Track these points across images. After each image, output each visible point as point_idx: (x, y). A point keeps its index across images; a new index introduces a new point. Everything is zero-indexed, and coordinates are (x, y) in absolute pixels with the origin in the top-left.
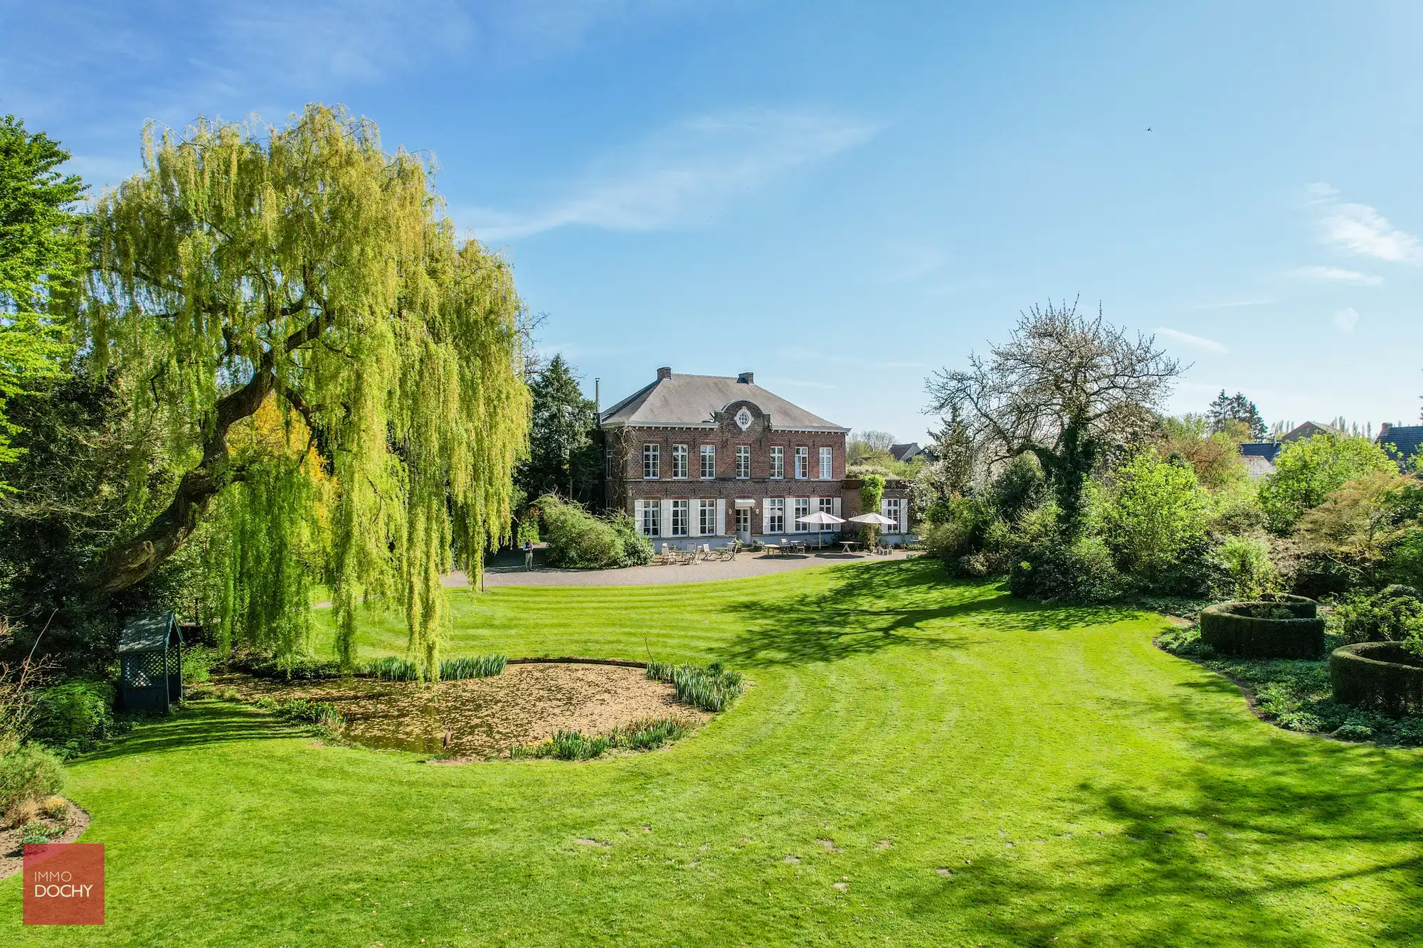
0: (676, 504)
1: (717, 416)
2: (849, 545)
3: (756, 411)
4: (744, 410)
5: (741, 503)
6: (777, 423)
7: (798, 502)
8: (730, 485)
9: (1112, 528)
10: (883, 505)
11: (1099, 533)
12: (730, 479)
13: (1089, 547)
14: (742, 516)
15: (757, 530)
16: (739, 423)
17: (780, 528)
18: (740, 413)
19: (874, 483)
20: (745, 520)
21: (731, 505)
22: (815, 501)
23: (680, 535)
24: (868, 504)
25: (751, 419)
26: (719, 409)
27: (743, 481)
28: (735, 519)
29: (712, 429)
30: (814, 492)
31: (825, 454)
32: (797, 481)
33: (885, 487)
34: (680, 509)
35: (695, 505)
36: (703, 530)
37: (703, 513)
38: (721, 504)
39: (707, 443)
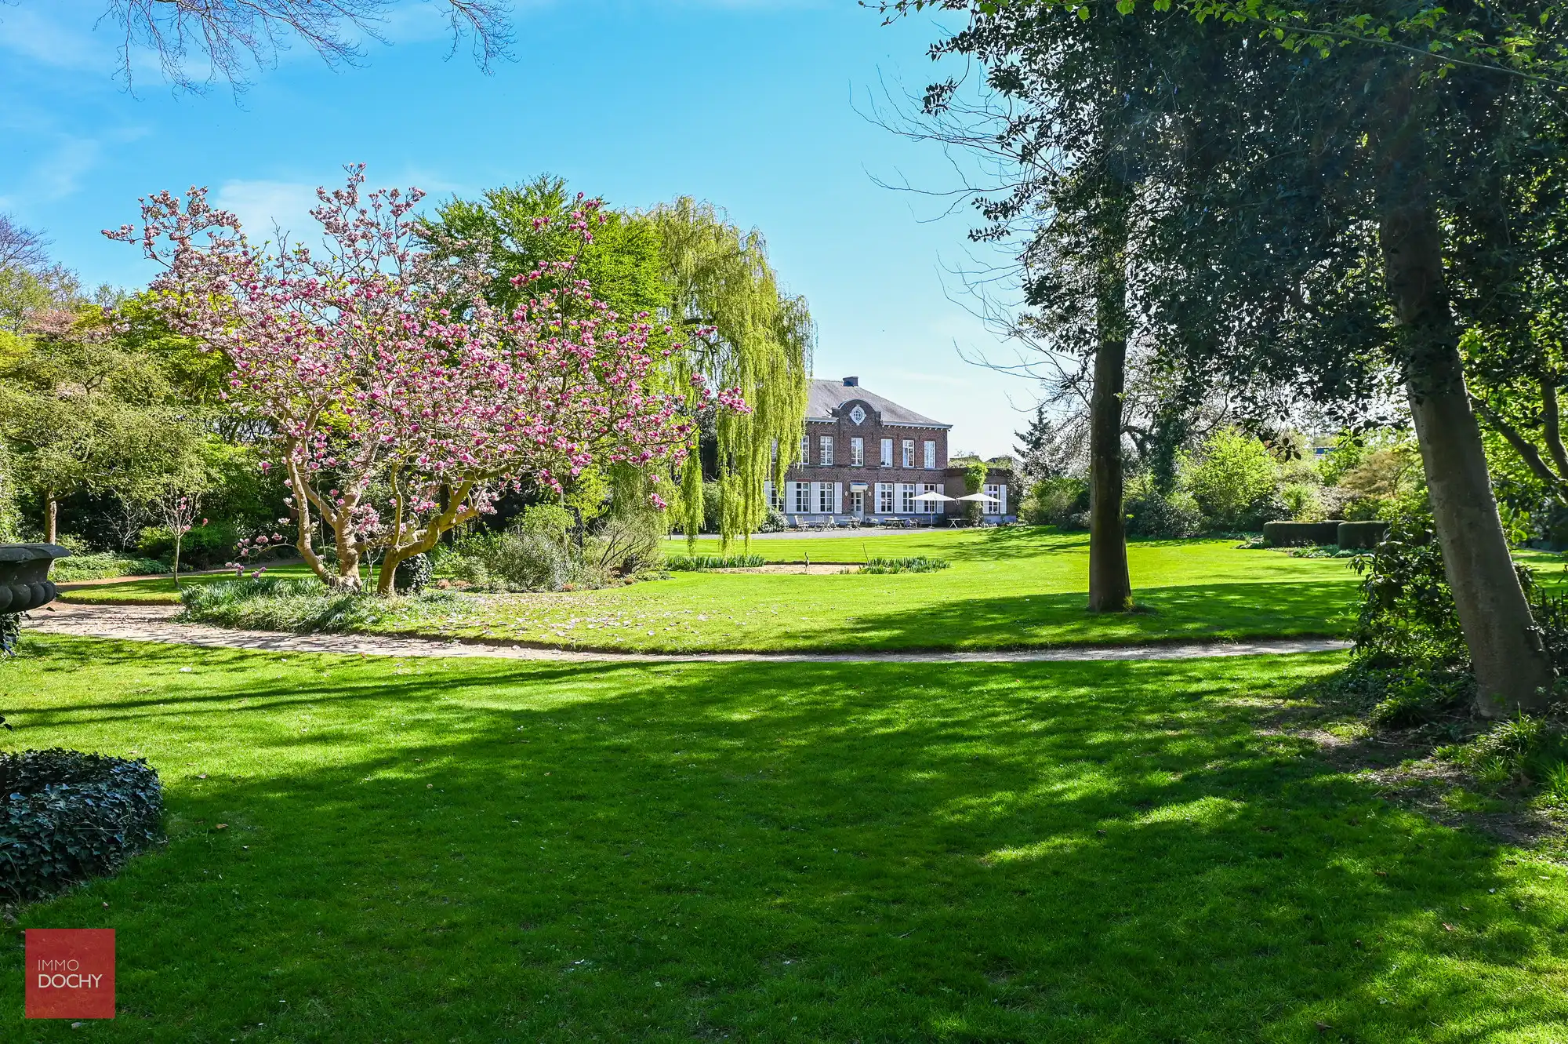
0: (799, 486)
1: (835, 413)
2: (956, 522)
3: (867, 408)
4: (858, 407)
5: (856, 488)
6: (886, 419)
7: (905, 487)
8: (846, 471)
9: (1198, 485)
10: (984, 487)
11: (1189, 489)
12: (845, 466)
13: (1182, 500)
14: (855, 499)
15: (870, 510)
16: (854, 418)
17: (889, 509)
18: (855, 409)
19: (978, 470)
20: (858, 502)
21: (846, 488)
22: (920, 487)
23: (802, 512)
24: (973, 487)
25: (864, 415)
26: (836, 407)
27: (858, 468)
28: (849, 500)
29: (830, 423)
30: (919, 480)
31: (929, 447)
32: (904, 469)
33: (987, 475)
34: (802, 490)
35: (816, 488)
36: (823, 509)
37: (823, 494)
38: (838, 486)
39: (826, 435)
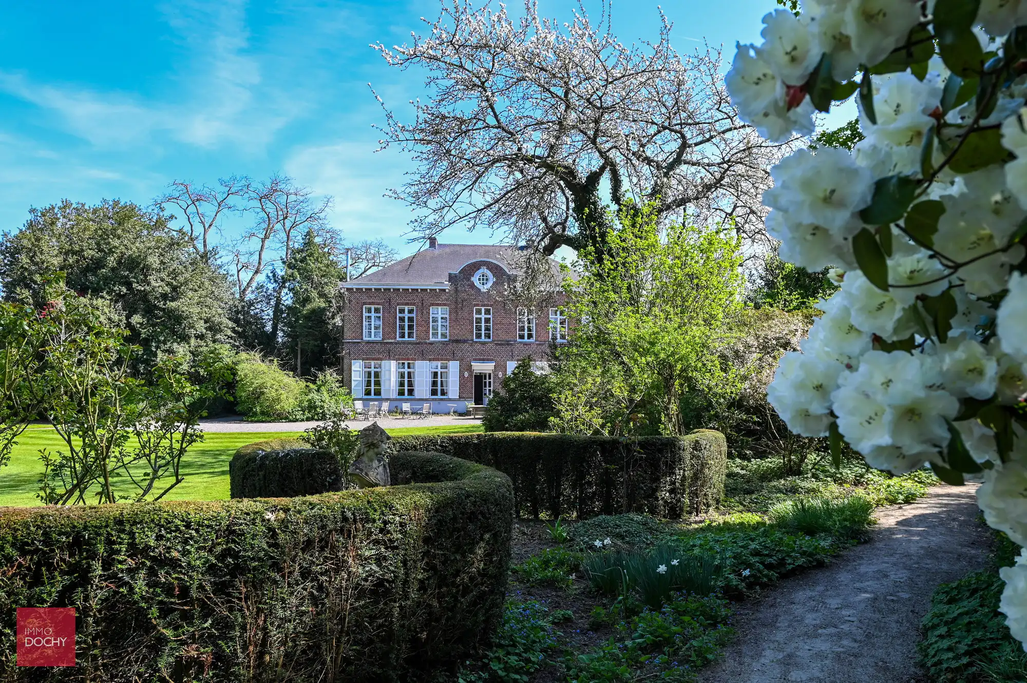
0: (401, 366)
1: (451, 278)
3: (498, 271)
4: (484, 270)
5: (480, 366)
8: (466, 346)
12: (465, 341)
16: (477, 283)
18: (479, 273)
21: (466, 367)
23: (406, 396)
25: (492, 280)
26: (456, 271)
27: (484, 343)
28: (471, 383)
29: (444, 290)
32: (552, 343)
34: (406, 370)
35: (423, 368)
36: (434, 393)
37: (434, 375)
38: (454, 367)
39: (438, 305)
